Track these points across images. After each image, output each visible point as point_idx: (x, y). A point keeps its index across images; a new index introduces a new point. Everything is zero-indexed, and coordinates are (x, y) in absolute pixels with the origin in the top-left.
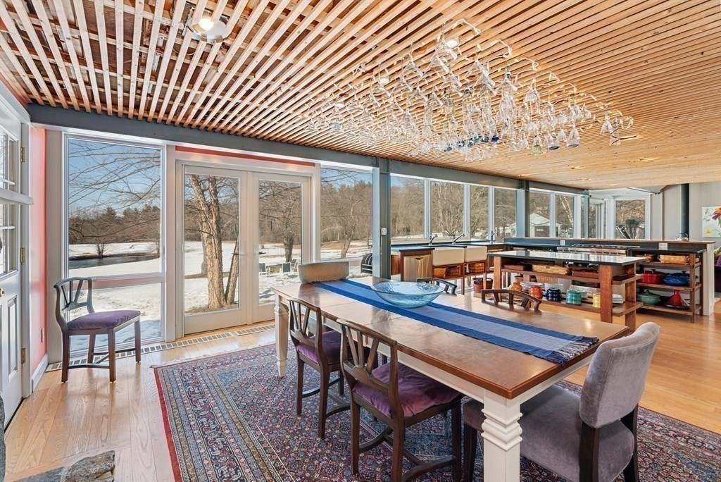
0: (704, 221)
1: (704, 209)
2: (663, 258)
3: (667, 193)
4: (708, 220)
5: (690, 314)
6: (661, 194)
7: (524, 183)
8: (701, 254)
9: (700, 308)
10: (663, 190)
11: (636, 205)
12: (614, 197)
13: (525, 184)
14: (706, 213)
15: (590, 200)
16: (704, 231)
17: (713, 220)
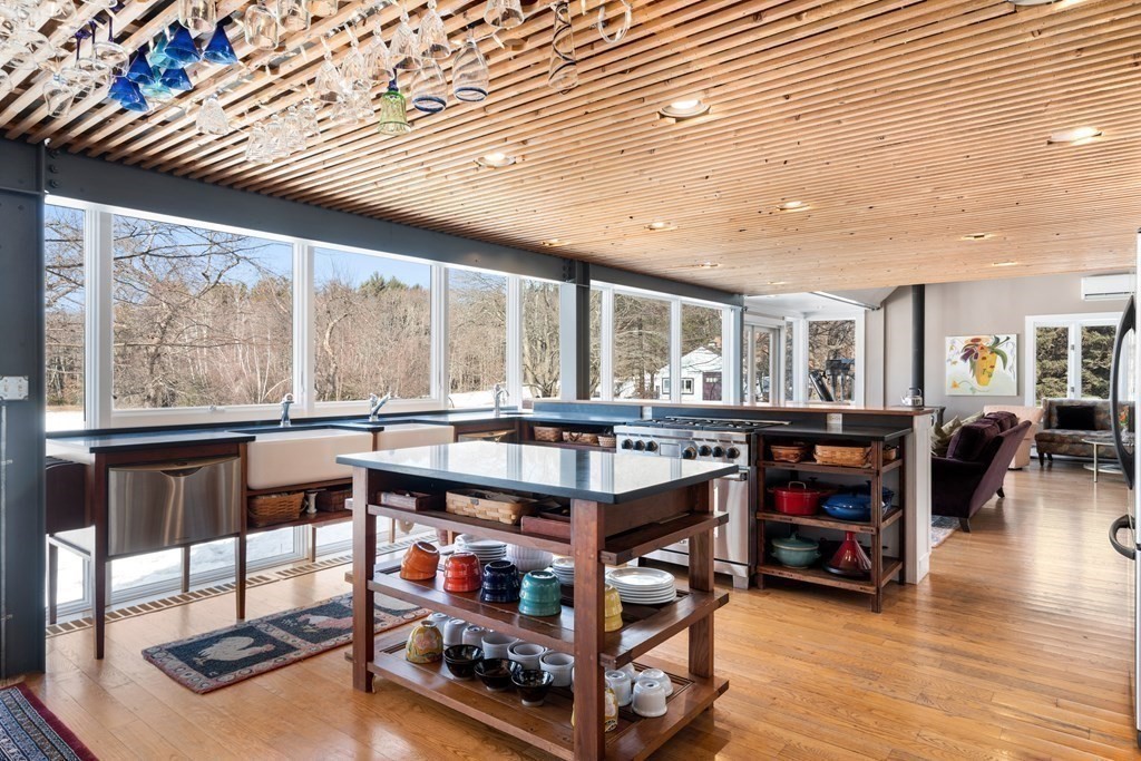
0: (948, 364)
1: (948, 340)
2: (821, 452)
3: (894, 308)
4: (955, 363)
5: (871, 590)
6: (882, 310)
7: (578, 268)
8: (902, 440)
9: (900, 567)
10: (885, 303)
11: (840, 331)
12: (806, 315)
13: (578, 271)
14: (952, 349)
15: (746, 317)
16: (948, 384)
17: (962, 362)
